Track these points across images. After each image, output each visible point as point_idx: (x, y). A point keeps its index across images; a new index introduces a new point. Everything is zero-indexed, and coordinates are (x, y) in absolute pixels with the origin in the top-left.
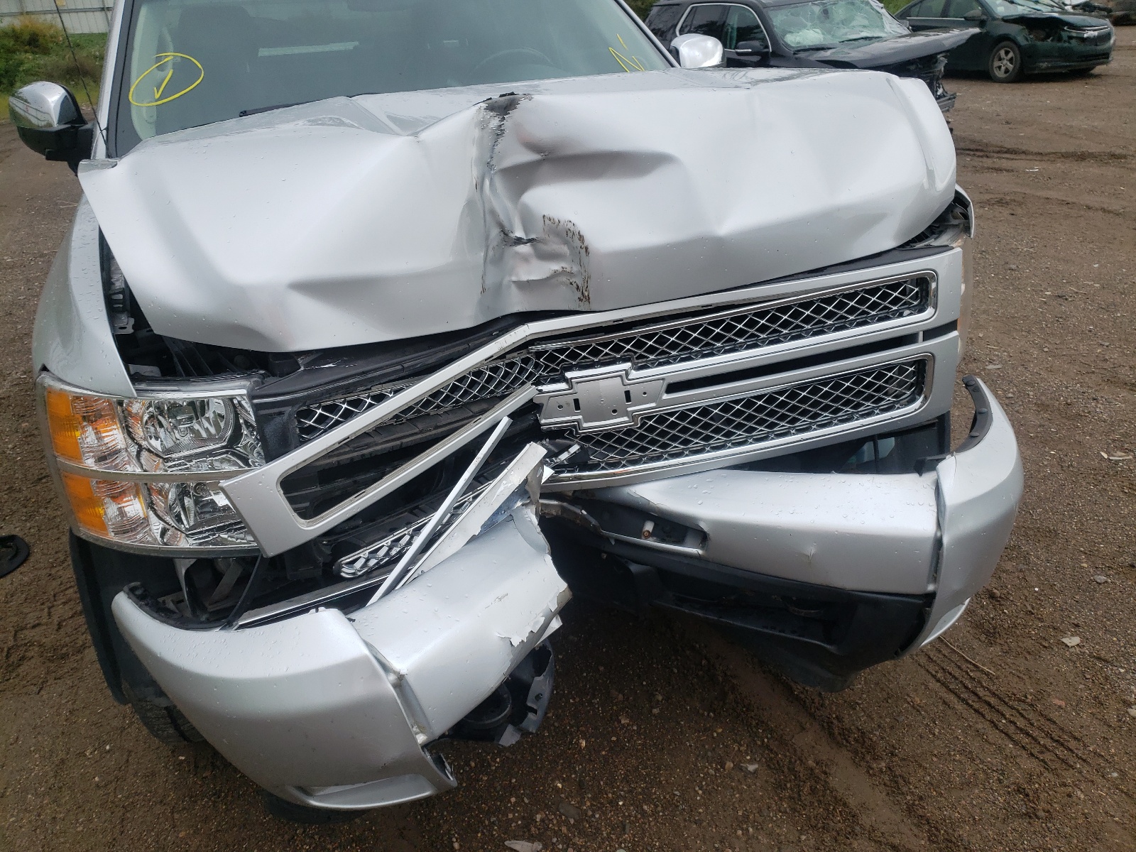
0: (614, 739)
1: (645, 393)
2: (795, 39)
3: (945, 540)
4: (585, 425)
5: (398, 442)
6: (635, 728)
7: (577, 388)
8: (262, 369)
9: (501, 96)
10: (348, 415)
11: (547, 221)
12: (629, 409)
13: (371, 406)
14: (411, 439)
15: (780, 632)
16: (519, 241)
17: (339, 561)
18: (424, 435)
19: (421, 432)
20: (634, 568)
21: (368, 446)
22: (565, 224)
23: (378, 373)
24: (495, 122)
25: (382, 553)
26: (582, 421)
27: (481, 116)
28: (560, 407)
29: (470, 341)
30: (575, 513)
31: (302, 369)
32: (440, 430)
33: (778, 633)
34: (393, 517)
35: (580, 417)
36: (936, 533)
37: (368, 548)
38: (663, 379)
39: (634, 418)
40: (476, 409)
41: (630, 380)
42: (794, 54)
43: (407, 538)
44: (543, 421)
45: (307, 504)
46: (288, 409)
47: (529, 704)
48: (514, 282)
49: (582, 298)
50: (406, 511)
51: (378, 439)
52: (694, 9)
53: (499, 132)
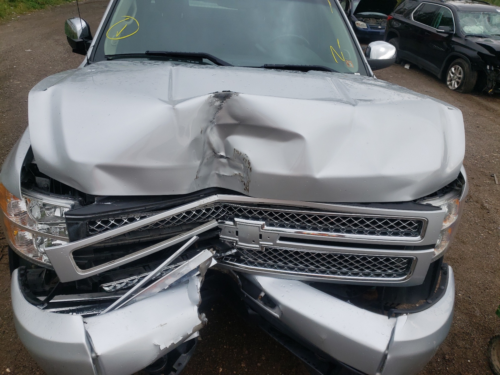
0: (235, 372)
1: (269, 238)
2: (468, 29)
3: (389, 357)
4: (239, 243)
5: (138, 240)
6: (246, 370)
7: (238, 226)
8: (81, 197)
9: (223, 91)
10: (113, 226)
11: (236, 152)
12: (260, 242)
13: (126, 223)
14: (145, 239)
15: (308, 362)
16: (222, 157)
17: (102, 285)
18: (152, 238)
19: (151, 236)
20: (250, 311)
21: (121, 240)
22: (243, 155)
23: (132, 210)
24: (218, 103)
25: (123, 284)
26: (238, 241)
27: (210, 100)
28: (230, 232)
29: (186, 198)
30: (234, 275)
31: (95, 203)
32: (162, 236)
33: (307, 363)
34: (135, 268)
35: (237, 239)
36: (385, 351)
37: (116, 282)
38: (278, 234)
39: (262, 247)
40: (184, 228)
41: (263, 230)
42: (466, 37)
43: (137, 280)
44: (221, 236)
45: (86, 262)
46: (81, 222)
47: (174, 367)
48: (217, 174)
49: (246, 189)
50: (141, 266)
51: (127, 238)
52: (424, 4)
53: (220, 108)
